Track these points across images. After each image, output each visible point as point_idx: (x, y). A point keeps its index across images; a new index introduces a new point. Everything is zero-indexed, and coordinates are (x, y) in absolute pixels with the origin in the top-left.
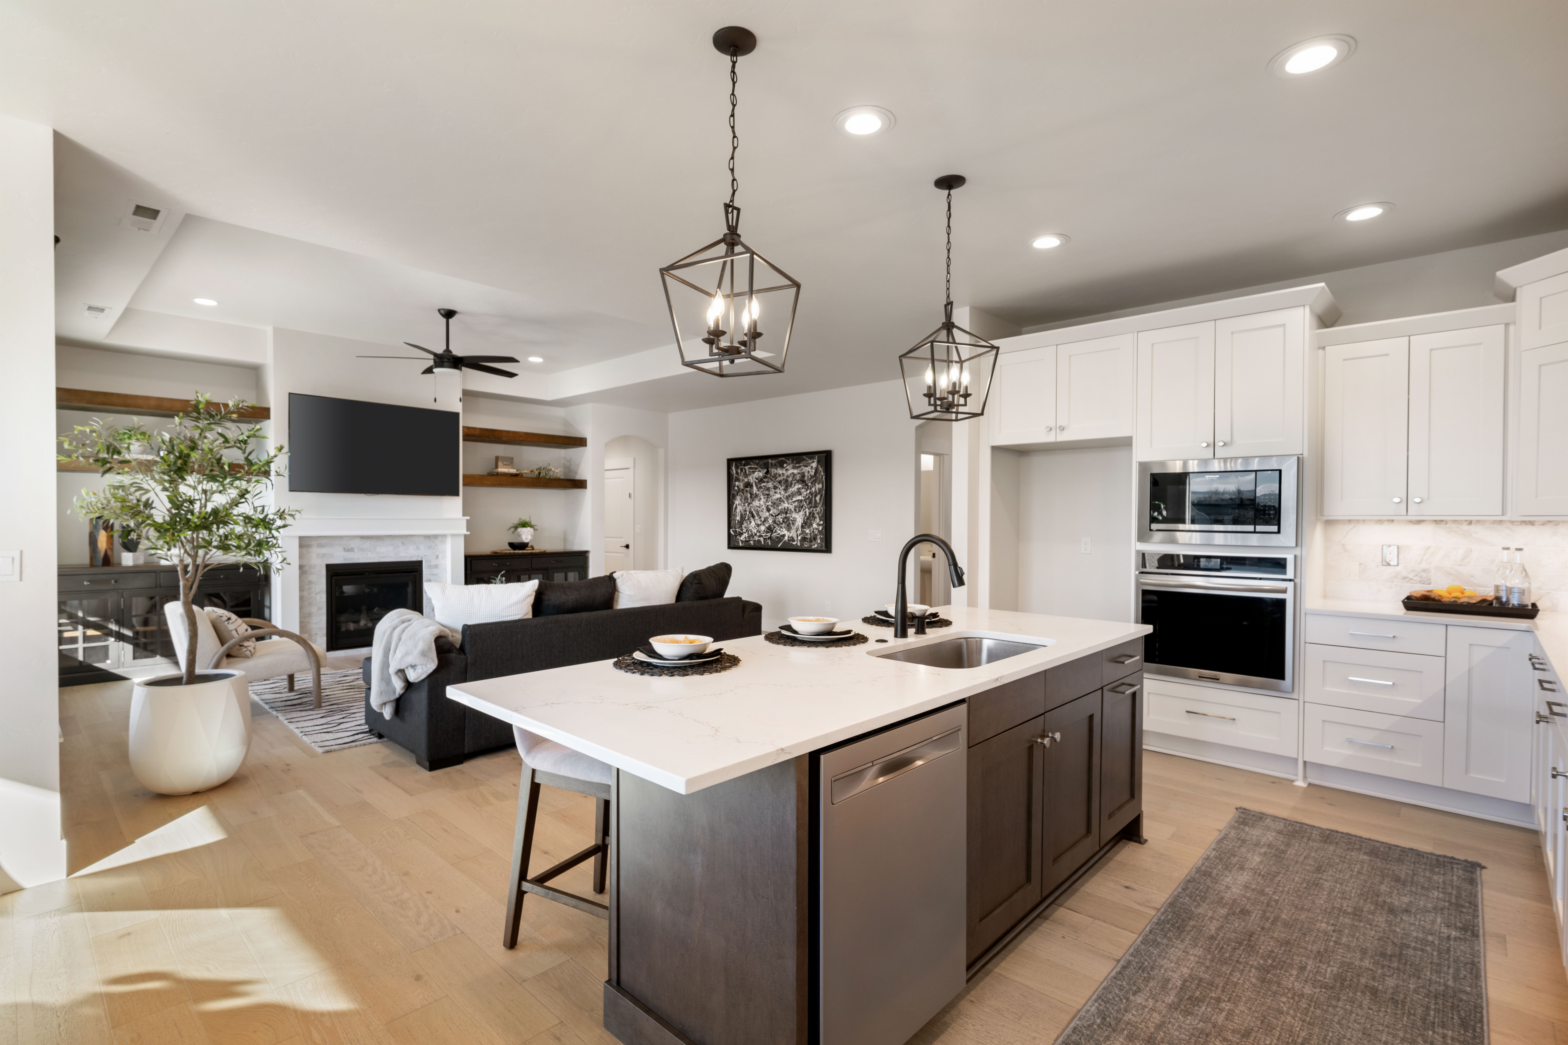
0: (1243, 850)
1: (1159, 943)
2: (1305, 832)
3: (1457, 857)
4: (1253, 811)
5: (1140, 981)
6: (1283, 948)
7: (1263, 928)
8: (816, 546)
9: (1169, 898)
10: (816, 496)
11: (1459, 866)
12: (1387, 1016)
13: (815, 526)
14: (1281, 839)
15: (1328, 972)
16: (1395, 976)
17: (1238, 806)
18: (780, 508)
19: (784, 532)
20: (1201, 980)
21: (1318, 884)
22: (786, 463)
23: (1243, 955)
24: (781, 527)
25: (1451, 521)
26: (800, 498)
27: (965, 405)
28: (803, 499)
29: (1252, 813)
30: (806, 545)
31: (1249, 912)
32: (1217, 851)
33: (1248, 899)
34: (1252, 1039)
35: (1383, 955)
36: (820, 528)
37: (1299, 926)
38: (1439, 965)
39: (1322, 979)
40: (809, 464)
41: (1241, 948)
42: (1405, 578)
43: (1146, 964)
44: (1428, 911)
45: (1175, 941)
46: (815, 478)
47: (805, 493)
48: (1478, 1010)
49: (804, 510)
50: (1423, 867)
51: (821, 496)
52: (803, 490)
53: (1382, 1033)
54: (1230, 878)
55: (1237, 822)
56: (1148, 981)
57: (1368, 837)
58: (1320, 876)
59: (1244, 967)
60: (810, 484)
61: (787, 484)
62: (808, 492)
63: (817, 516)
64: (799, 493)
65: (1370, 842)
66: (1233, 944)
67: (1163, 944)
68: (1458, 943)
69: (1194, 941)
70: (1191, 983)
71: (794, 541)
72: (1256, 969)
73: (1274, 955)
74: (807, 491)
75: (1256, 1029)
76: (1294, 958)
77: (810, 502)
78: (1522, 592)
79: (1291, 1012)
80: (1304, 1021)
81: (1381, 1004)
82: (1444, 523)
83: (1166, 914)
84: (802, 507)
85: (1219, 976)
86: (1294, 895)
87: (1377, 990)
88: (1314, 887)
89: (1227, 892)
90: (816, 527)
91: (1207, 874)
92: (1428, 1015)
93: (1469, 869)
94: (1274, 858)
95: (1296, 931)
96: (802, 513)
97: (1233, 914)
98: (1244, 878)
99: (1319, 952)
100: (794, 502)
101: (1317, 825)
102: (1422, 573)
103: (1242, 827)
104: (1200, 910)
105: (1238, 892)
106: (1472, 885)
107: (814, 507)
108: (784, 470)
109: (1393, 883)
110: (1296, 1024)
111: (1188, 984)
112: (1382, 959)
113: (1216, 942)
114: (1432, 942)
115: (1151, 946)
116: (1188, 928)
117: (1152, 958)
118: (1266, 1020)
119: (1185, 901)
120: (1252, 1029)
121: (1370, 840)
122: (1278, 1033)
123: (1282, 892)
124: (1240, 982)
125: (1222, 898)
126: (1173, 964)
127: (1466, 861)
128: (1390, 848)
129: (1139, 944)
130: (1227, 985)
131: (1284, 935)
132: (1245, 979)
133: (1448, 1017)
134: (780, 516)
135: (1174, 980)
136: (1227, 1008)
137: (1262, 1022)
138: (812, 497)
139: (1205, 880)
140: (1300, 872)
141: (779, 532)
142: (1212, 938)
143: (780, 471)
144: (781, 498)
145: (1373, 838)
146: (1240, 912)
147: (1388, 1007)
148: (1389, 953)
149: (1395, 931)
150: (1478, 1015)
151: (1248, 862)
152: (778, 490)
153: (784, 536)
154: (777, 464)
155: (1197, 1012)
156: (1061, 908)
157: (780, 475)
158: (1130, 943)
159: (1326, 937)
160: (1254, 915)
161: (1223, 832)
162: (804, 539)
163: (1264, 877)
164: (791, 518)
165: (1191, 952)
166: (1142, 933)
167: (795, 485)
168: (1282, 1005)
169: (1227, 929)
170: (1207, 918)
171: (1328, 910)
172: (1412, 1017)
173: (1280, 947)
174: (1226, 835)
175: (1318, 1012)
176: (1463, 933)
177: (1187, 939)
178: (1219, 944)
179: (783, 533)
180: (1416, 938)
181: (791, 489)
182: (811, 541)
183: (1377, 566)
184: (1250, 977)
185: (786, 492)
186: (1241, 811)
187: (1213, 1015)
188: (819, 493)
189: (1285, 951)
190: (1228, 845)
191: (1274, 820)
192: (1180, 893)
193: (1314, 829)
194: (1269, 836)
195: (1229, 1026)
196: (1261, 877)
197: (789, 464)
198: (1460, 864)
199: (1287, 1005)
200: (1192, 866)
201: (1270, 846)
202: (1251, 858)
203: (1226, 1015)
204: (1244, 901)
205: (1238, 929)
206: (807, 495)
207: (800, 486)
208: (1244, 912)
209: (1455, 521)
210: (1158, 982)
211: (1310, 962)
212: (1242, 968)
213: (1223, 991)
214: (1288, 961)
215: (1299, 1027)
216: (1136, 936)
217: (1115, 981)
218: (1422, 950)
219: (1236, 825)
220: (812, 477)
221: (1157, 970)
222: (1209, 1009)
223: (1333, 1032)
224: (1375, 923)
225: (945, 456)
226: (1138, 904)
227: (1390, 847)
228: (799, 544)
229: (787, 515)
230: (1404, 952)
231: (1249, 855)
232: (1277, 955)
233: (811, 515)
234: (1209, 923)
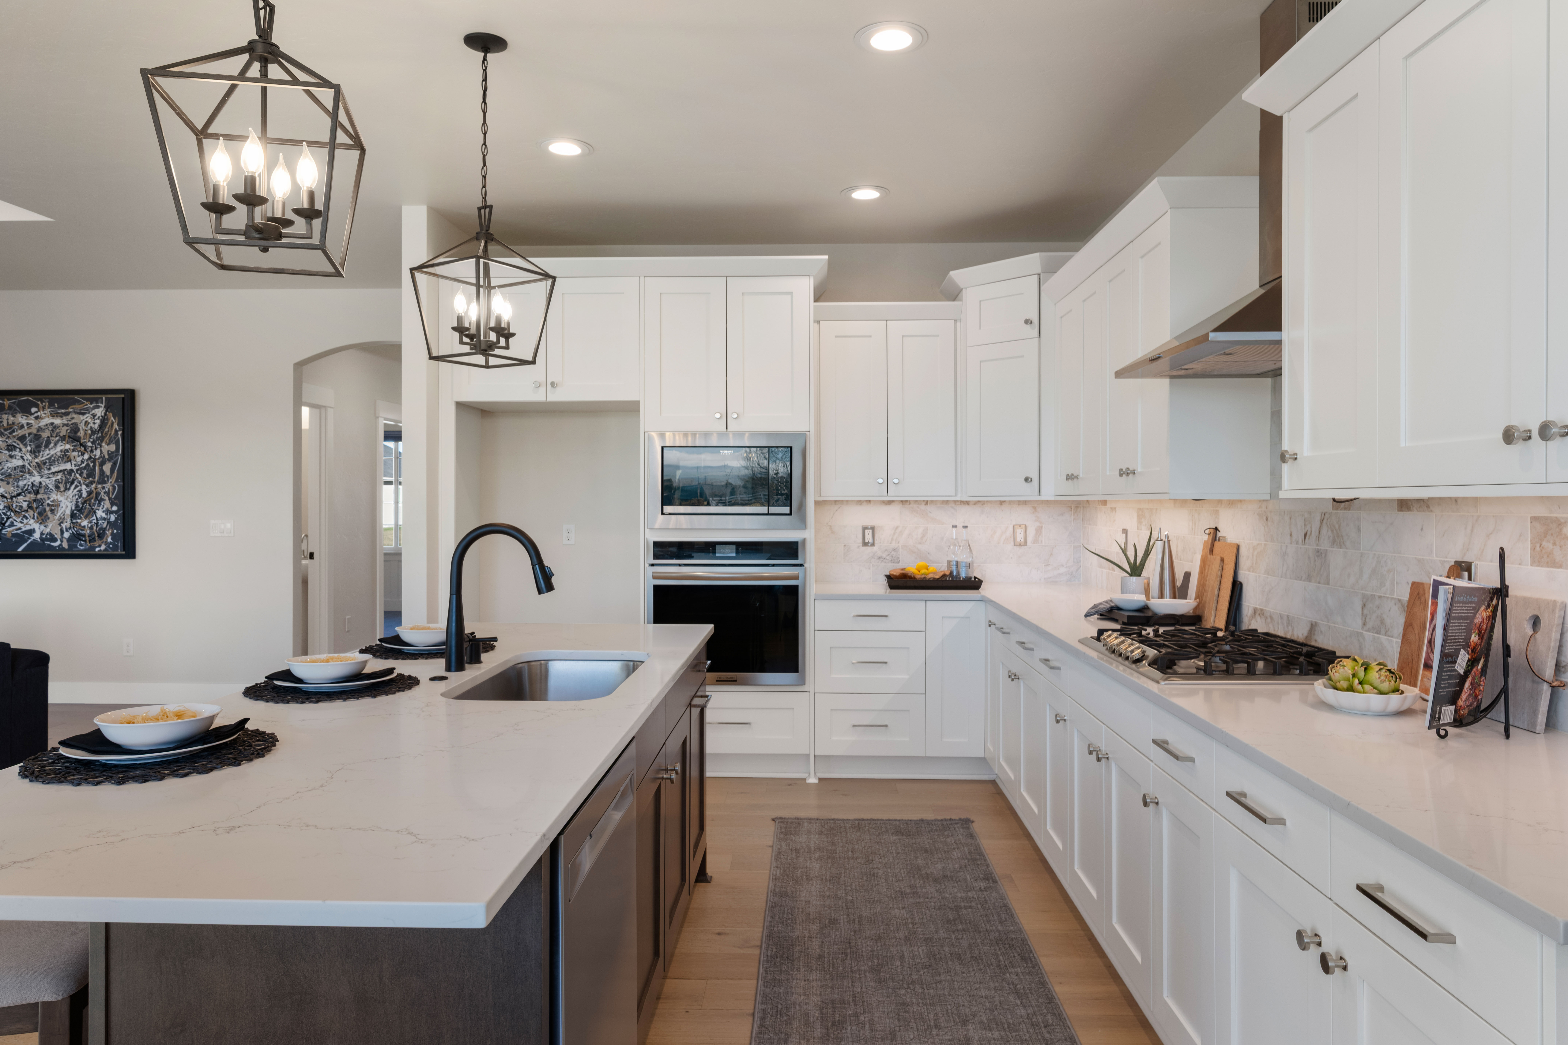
0: (801, 860)
1: (779, 980)
2: (840, 827)
3: (953, 818)
4: (789, 818)
5: (784, 1026)
6: (879, 944)
7: (855, 932)
8: (103, 547)
9: (763, 932)
10: (102, 464)
11: (958, 825)
12: (977, 974)
13: (100, 513)
14: (826, 840)
15: (921, 953)
16: (965, 937)
17: (774, 817)
18: (21, 483)
19: (32, 524)
20: (833, 1002)
21: (874, 874)
22: (37, 406)
23: (853, 964)
24: (25, 517)
25: (913, 501)
26: (68, 466)
27: (507, 347)
28: (74, 469)
29: (790, 821)
30: (81, 547)
31: (837, 920)
32: (780, 868)
33: (829, 907)
34: (899, 1039)
35: (949, 922)
36: (113, 518)
37: (880, 919)
38: (986, 915)
39: (920, 961)
40: (87, 409)
41: (849, 957)
42: (880, 558)
43: (780, 1006)
44: (958, 872)
45: (792, 972)
46: (100, 434)
47: (79, 459)
48: (1025, 943)
49: (76, 486)
50: (936, 833)
51: (115, 464)
52: (75, 454)
53: (980, 990)
54: (805, 891)
55: (781, 833)
56: (791, 1024)
57: (887, 818)
58: (871, 866)
59: (860, 975)
60: (89, 444)
61: (38, 443)
62: (86, 456)
63: (107, 498)
64: (65, 457)
65: (891, 822)
66: (840, 956)
67: (784, 980)
68: (989, 892)
69: (808, 966)
70: (827, 1008)
71: (55, 540)
72: (869, 972)
73: (875, 953)
74: (83, 454)
75: (897, 1029)
76: (891, 950)
77: (91, 474)
78: (968, 566)
79: (914, 1001)
80: (926, 1005)
81: (968, 966)
82: (908, 503)
83: (770, 949)
84: (72, 483)
85: (845, 992)
86: (862, 890)
87: (960, 954)
88: (873, 878)
89: (809, 907)
90: (104, 515)
91: (783, 895)
92: (999, 961)
93: (965, 826)
94: (829, 860)
95: (880, 924)
96: (72, 492)
97: (825, 927)
98: (815, 888)
99: (905, 937)
100: (54, 473)
101: (845, 817)
102: (893, 553)
103: (787, 836)
104: (797, 933)
105: (818, 903)
106: (973, 839)
107: (99, 483)
108: (32, 417)
109: (924, 855)
110: (923, 1011)
111: (825, 1011)
112: (950, 926)
113: (826, 959)
114: (973, 897)
115: (774, 986)
116: (796, 955)
117: (781, 998)
118: (901, 1017)
119: (780, 928)
120: (895, 1031)
121: (889, 820)
122: (914, 1024)
123: (852, 890)
124: (864, 990)
125: (808, 914)
126: (802, 997)
127: (960, 819)
128: (907, 824)
129: (763, 988)
130: (855, 997)
131: (873, 932)
132: (866, 986)
133: (1011, 957)
134: (21, 498)
135: (812, 1012)
136: (867, 1019)
137: (899, 1020)
138: (94, 466)
139: (785, 901)
140: (855, 867)
141: (20, 525)
142: (820, 957)
143: (21, 419)
144: (24, 466)
145: (891, 818)
146: (829, 922)
147: (973, 965)
148: (952, 918)
149: (946, 898)
150: (1027, 947)
151: (811, 871)
152: (17, 453)
153: (31, 532)
154: (15, 406)
155: (846, 1035)
156: (667, 981)
157: (22, 427)
158: (753, 992)
159: (904, 921)
160: (842, 921)
161: (775, 846)
162: (76, 537)
163: (832, 882)
164: (49, 502)
165: (811, 979)
166: (758, 977)
167: (56, 444)
168: (904, 997)
169: (828, 943)
170: (806, 939)
171: (893, 896)
172: (992, 967)
173: (877, 944)
174: (779, 849)
175: (931, 991)
176: (987, 882)
177: (801, 967)
178: (829, 961)
179: (28, 528)
180: (961, 898)
181: (47, 452)
182: (92, 540)
183: (859, 547)
184: (868, 982)
185: (36, 457)
186: (780, 820)
187: (859, 1031)
188: (109, 460)
189: (881, 946)
190: (787, 859)
191: (810, 823)
192: (771, 922)
193: (845, 822)
194: (815, 840)
195: (877, 1036)
196: (828, 882)
197: (44, 408)
198: (958, 823)
199: (908, 996)
200: (766, 891)
201: (820, 849)
202: (811, 866)
203: (869, 1027)
204: (827, 911)
205: (836, 940)
206: (82, 462)
207: (68, 446)
208: (833, 922)
209: (916, 502)
210: (800, 1020)
211: (904, 949)
212: (858, 976)
213: (855, 1005)
214: (889, 955)
215: (926, 1011)
216: (755, 982)
217: (762, 1036)
218: (970, 907)
219: (782, 836)
220: (93, 432)
221: (793, 1009)
222: (854, 1028)
223: (950, 1004)
224: (930, 896)
225: (329, 409)
226: (739, 947)
227: (907, 822)
228: (65, 545)
229: (39, 496)
230: (960, 913)
231: (808, 863)
232: (878, 952)
233: (94, 495)
234: (811, 943)
